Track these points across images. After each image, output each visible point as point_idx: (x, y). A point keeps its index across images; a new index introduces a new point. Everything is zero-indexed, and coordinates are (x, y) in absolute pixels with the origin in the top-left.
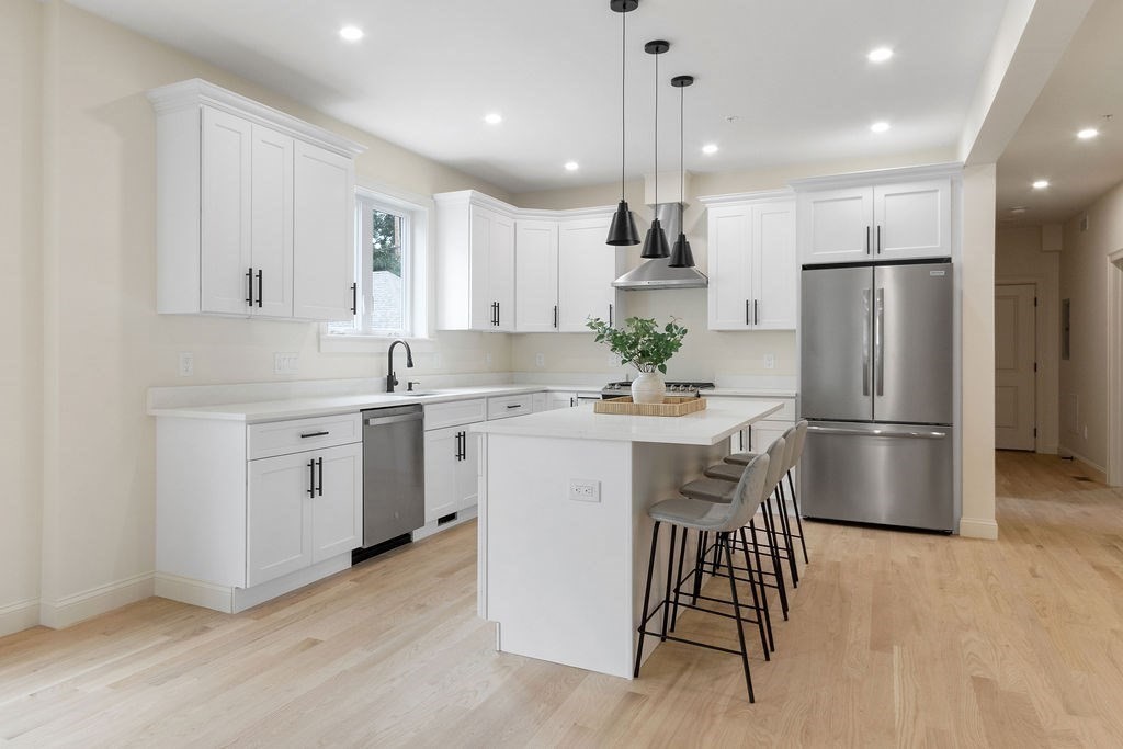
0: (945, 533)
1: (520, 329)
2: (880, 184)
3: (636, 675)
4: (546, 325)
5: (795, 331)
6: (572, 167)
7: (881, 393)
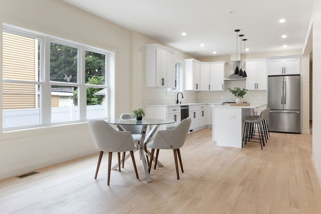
0: (299, 133)
1: (201, 90)
2: (285, 58)
3: (242, 147)
4: (207, 89)
5: (266, 90)
6: (215, 53)
7: (285, 104)
